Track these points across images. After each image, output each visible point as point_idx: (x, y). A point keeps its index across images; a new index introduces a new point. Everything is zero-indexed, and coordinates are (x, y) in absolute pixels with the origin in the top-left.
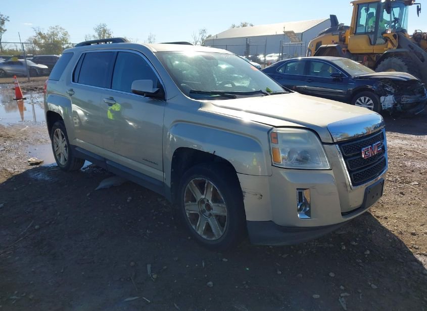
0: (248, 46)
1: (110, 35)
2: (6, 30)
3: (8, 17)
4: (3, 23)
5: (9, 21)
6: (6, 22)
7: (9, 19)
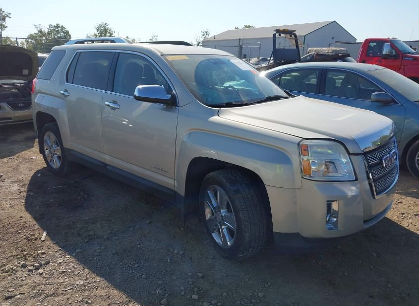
0: (241, 47)
1: (112, 34)
2: (7, 27)
3: (10, 14)
4: (4, 19)
5: (10, 18)
6: (7, 19)
7: (10, 16)
